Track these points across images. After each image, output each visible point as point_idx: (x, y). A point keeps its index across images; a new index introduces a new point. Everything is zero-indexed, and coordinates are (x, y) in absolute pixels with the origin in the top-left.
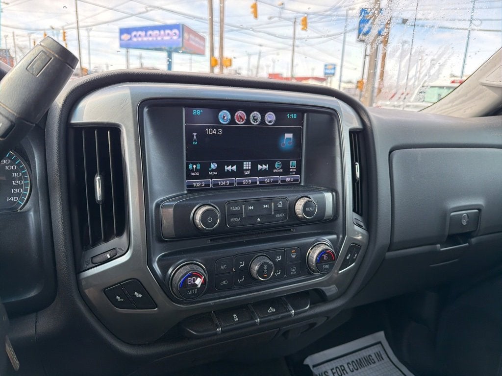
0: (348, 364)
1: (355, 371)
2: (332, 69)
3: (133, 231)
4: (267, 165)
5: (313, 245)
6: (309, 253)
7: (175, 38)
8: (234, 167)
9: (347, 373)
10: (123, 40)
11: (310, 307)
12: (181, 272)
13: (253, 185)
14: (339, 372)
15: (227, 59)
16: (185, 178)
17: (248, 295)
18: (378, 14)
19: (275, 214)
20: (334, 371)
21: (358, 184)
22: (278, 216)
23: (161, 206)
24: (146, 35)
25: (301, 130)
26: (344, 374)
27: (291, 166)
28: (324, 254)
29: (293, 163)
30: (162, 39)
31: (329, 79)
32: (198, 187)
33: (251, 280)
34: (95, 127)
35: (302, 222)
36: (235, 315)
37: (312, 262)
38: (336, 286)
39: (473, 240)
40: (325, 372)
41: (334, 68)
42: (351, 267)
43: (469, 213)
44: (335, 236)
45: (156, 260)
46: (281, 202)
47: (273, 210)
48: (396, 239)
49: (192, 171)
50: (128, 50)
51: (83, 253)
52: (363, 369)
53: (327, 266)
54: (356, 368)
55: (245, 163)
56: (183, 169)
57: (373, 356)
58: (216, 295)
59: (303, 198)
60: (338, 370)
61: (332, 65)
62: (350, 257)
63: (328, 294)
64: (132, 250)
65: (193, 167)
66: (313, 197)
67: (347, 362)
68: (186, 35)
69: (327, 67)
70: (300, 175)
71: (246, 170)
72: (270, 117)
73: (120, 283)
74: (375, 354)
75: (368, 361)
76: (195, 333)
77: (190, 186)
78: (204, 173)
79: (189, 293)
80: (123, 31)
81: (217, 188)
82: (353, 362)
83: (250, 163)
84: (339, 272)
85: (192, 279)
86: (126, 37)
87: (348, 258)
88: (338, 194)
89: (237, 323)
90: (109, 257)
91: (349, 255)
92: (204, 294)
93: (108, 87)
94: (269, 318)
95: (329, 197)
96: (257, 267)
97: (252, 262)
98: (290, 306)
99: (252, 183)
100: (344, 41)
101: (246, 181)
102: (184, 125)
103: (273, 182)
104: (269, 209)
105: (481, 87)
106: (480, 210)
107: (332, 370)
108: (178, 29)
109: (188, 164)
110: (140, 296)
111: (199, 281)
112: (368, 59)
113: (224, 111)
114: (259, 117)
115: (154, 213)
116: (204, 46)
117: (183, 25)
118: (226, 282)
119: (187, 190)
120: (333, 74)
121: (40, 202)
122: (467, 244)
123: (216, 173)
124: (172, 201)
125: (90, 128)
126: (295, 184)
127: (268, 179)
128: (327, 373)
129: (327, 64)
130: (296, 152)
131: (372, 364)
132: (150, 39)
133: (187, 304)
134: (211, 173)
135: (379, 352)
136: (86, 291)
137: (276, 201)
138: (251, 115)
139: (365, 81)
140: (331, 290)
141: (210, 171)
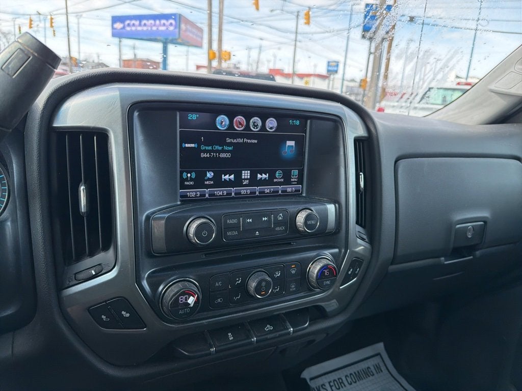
0: (346, 376)
1: (353, 383)
2: (335, 66)
3: (121, 246)
4: (267, 174)
5: (314, 260)
6: (310, 268)
7: (171, 28)
8: (232, 176)
9: (345, 386)
10: (115, 29)
11: (309, 324)
12: (172, 290)
13: (252, 196)
14: (337, 385)
15: (226, 51)
16: (179, 187)
17: (244, 313)
18: (386, 14)
19: (275, 226)
20: (332, 384)
21: (361, 195)
22: (278, 229)
23: (151, 218)
24: (140, 25)
25: (303, 138)
26: (342, 387)
27: (293, 176)
28: (325, 269)
29: (295, 172)
30: (157, 29)
31: (332, 77)
32: (192, 197)
33: (248, 297)
34: (79, 131)
35: (302, 235)
36: (230, 334)
37: (313, 278)
38: (337, 300)
39: (478, 253)
40: (323, 385)
41: (337, 66)
42: (353, 282)
43: (475, 225)
44: (336, 250)
45: (146, 276)
46: (281, 215)
47: (272, 224)
48: (400, 252)
49: (187, 180)
50: (121, 40)
51: (66, 268)
52: (361, 382)
53: (328, 282)
54: (354, 381)
55: (243, 172)
56: (176, 178)
57: (372, 368)
58: (210, 314)
59: (304, 211)
60: (335, 383)
61: (335, 62)
62: (352, 272)
63: (328, 310)
64: (119, 266)
65: (187, 175)
66: (315, 209)
67: (345, 374)
68: (183, 26)
69: (331, 64)
70: (302, 185)
71: (245, 179)
72: (272, 123)
73: (106, 301)
74: (374, 366)
75: (367, 373)
76: (186, 354)
77: (183, 196)
78: (199, 182)
79: (181, 312)
80: (115, 19)
81: (213, 198)
82: (351, 374)
83: (249, 172)
84: (341, 288)
85: (184, 297)
86: (118, 26)
87: (350, 273)
88: (341, 206)
89: (232, 342)
90: (94, 273)
91: (351, 270)
92: (198, 313)
93: (95, 88)
94: (266, 336)
95: (331, 208)
96: (254, 284)
97: (249, 278)
98: (288, 324)
99: (251, 193)
100: (348, 38)
101: (244, 191)
102: (178, 130)
103: (274, 192)
104: (269, 221)
105: (489, 93)
106: (485, 222)
107: (329, 383)
108: (175, 19)
109: (181, 173)
110: (128, 315)
111: (191, 300)
112: (372, 57)
113: (222, 116)
114: (260, 123)
115: (143, 226)
116: (202, 38)
117: (180, 15)
118: (221, 300)
119: (181, 201)
120: (336, 72)
121: (18, 212)
122: (472, 257)
123: (212, 182)
124: (164, 213)
125: (74, 133)
126: (297, 194)
127: (267, 189)
128: (325, 386)
129: (330, 61)
130: (297, 161)
131: (371, 376)
132: (145, 28)
133: (178, 323)
134: (207, 183)
135: (378, 364)
136: (69, 310)
137: (276, 213)
138: (251, 121)
139: (368, 80)
140: (332, 306)
141: (206, 180)
